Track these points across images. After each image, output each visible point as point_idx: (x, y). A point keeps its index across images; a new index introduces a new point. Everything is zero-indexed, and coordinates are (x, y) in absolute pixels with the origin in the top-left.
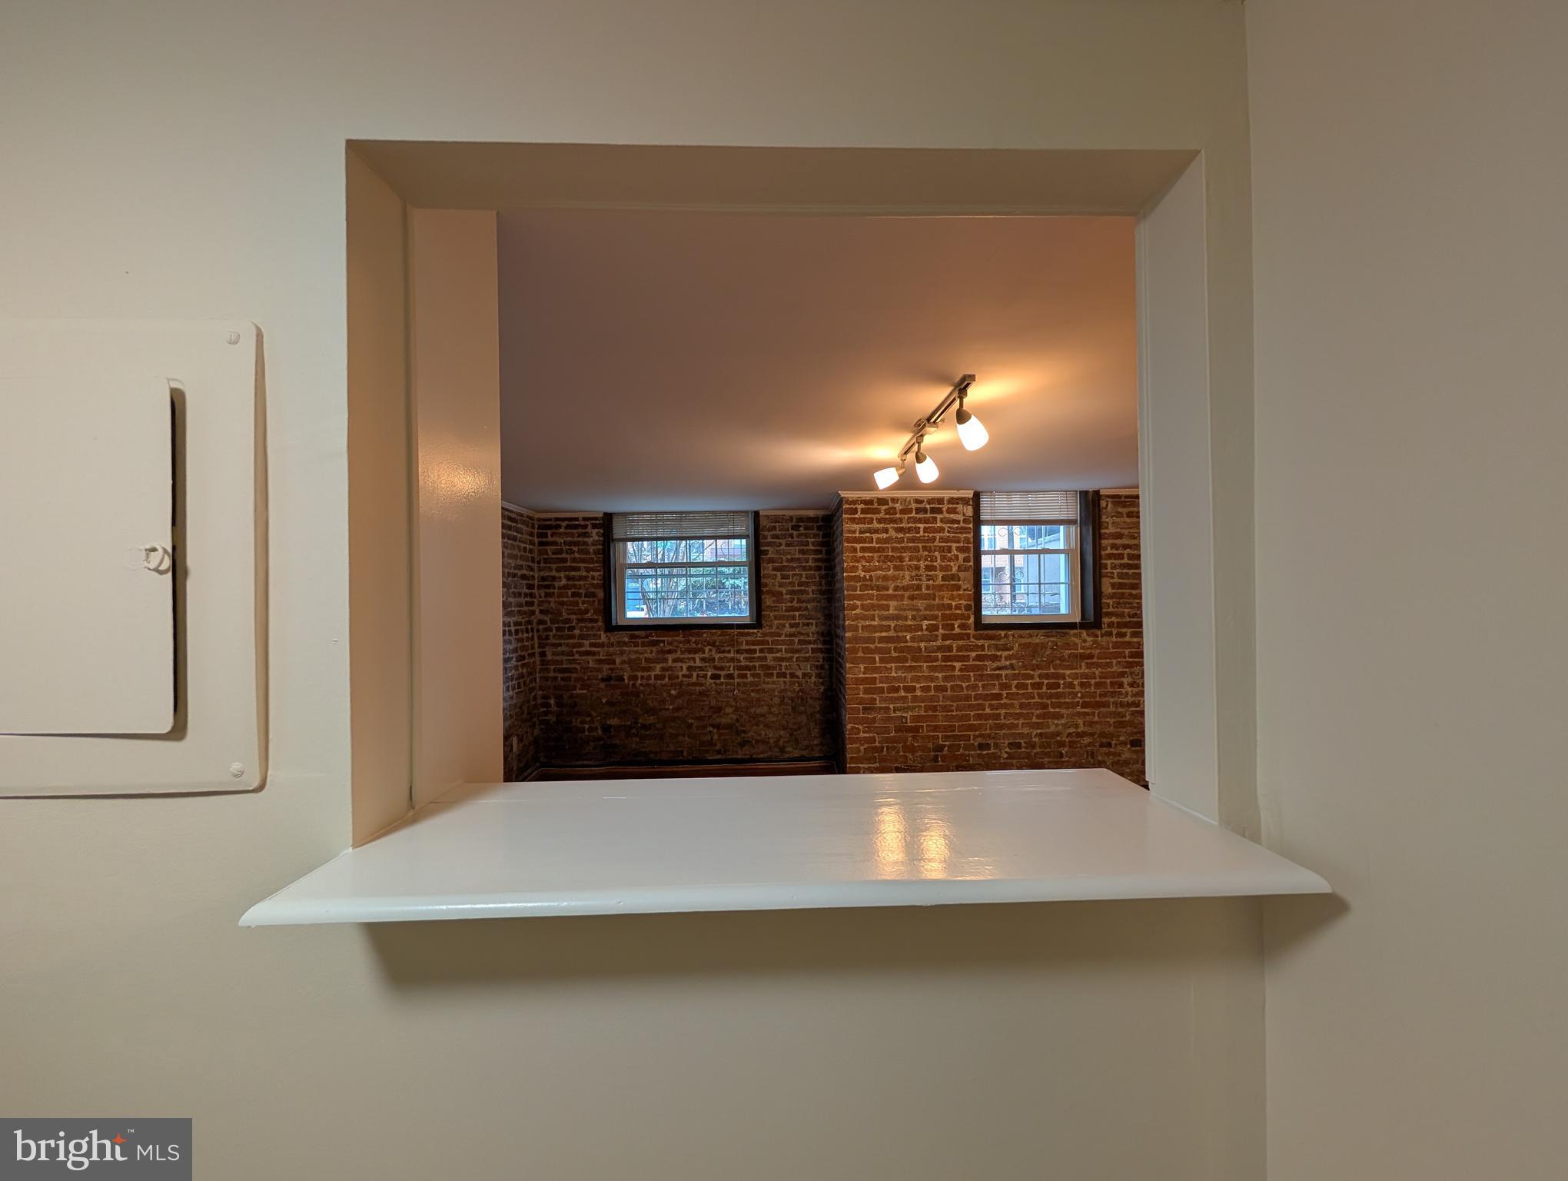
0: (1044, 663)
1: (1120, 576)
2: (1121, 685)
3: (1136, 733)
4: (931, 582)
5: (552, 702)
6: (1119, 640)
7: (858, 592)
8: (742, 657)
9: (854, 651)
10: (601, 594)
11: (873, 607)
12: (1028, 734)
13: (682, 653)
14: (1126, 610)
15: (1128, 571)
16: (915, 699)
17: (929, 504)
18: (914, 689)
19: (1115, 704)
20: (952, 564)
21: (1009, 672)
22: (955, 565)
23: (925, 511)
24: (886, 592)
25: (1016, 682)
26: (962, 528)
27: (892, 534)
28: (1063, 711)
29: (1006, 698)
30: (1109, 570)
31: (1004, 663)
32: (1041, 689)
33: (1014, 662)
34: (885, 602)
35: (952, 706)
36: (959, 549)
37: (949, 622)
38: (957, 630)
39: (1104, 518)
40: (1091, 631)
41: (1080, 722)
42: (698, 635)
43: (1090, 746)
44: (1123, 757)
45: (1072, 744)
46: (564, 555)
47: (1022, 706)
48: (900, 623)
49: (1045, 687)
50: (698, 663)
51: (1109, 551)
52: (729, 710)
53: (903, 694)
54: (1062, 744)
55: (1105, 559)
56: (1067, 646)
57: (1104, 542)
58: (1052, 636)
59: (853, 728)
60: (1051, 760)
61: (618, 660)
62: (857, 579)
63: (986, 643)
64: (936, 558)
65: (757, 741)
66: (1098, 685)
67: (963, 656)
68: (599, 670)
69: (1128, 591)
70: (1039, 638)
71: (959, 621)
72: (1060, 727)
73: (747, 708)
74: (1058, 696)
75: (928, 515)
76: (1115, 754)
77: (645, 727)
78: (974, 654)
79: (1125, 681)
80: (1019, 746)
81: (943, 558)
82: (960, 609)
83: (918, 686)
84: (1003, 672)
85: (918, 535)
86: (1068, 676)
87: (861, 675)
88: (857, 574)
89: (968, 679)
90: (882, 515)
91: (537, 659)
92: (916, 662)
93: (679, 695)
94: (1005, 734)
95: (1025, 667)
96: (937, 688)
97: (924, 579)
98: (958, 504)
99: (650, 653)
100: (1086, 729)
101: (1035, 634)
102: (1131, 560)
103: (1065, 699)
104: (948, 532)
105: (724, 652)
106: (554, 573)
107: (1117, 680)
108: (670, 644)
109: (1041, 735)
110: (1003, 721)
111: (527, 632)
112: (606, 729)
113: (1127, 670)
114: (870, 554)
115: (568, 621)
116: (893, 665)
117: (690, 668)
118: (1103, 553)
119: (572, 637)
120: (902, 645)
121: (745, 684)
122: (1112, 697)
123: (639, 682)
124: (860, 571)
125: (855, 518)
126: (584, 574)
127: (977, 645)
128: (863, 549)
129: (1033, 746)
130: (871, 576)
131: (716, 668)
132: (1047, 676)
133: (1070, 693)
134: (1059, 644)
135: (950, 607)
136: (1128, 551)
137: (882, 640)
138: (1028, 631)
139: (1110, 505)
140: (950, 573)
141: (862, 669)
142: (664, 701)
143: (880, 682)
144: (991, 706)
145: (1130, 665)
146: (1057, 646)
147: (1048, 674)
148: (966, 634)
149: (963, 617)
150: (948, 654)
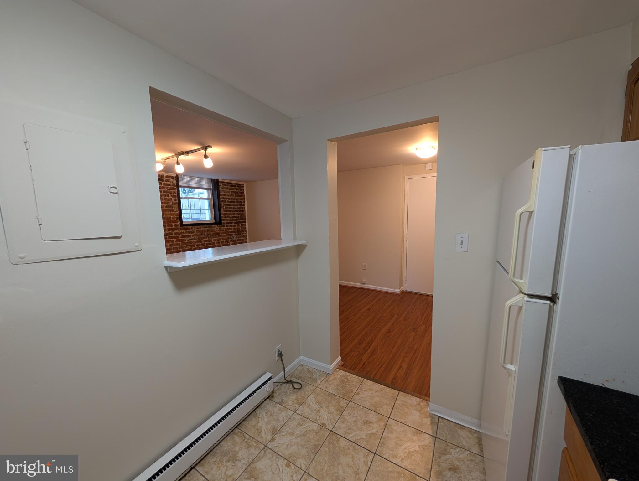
0: (205, 237)
1: (226, 208)
2: (228, 242)
6: (227, 228)
14: (228, 219)
20: (169, 201)
21: (194, 241)
22: (171, 202)
25: (196, 244)
26: (172, 188)
30: (223, 206)
31: (192, 238)
32: (205, 245)
33: (195, 237)
36: (171, 196)
37: (170, 224)
38: (174, 227)
39: (220, 189)
40: (219, 225)
51: (222, 200)
55: (221, 202)
56: (212, 231)
57: (221, 197)
58: (207, 228)
63: (185, 231)
66: (222, 242)
67: (177, 236)
69: (228, 212)
70: (203, 228)
71: (174, 223)
78: (181, 235)
79: (229, 240)
81: (166, 199)
82: (174, 219)
84: (192, 241)
86: (213, 240)
89: (179, 244)
95: (199, 238)
98: (170, 178)
104: (167, 189)
107: (227, 240)
113: (229, 237)
118: (220, 200)
127: (182, 232)
132: (206, 241)
135: (170, 218)
138: (199, 226)
139: (222, 185)
140: (169, 205)
145: (230, 235)
146: (209, 231)
147: (207, 240)
148: (177, 228)
149: (175, 222)
150: (171, 236)
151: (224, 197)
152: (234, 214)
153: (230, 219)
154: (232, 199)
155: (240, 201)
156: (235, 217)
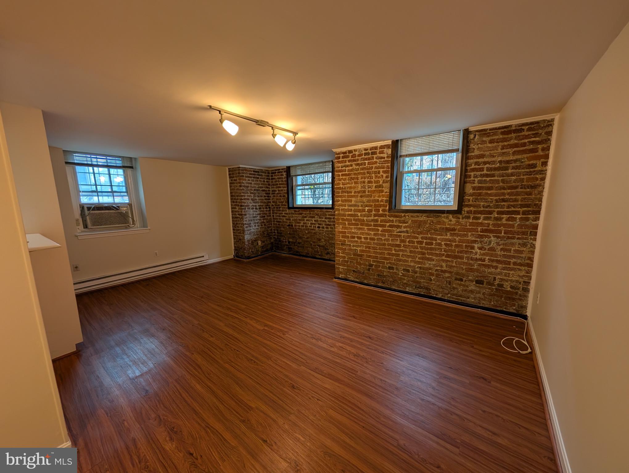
0: (425, 231)
1: (480, 182)
2: (473, 248)
3: (481, 277)
4: (370, 189)
5: (276, 232)
6: (474, 221)
7: (340, 194)
8: (327, 220)
9: (338, 219)
10: (286, 196)
11: (346, 201)
12: (413, 266)
13: (309, 218)
14: (482, 203)
15: (486, 179)
16: (361, 242)
17: (371, 150)
18: (360, 238)
19: (468, 258)
21: (406, 234)
22: (381, 180)
23: (368, 154)
24: (351, 194)
25: (408, 240)
26: (386, 161)
27: (354, 167)
28: (434, 258)
29: (403, 247)
30: (472, 179)
31: (403, 229)
32: (422, 244)
33: (408, 229)
34: (350, 199)
35: (377, 247)
36: (384, 172)
37: (377, 208)
38: (381, 212)
39: (472, 146)
40: (455, 215)
41: (444, 265)
42: (314, 211)
43: (448, 278)
44: (470, 288)
45: (437, 276)
46: (277, 183)
47: (411, 252)
48: (356, 208)
49: (424, 244)
50: (314, 222)
51: (473, 166)
52: (323, 240)
53: (356, 239)
54: (432, 274)
55: (470, 172)
56: (439, 223)
57: (470, 161)
58: (431, 217)
59: (338, 251)
60: (425, 281)
61: (291, 219)
62: (340, 188)
63: (395, 219)
64: (373, 177)
65: (332, 253)
66: (457, 246)
67: (383, 225)
68: (287, 222)
69: (485, 191)
70: (423, 218)
71: (382, 208)
72: (432, 266)
73: (329, 240)
74: (431, 249)
75: (370, 156)
76: (464, 286)
77: (299, 243)
78: (388, 224)
79: (476, 246)
80: (408, 271)
81: (376, 177)
82: (383, 202)
83: (363, 237)
84: (402, 234)
85: (365, 167)
86: (438, 239)
87: (341, 230)
88: (340, 186)
89: (385, 236)
90: (350, 158)
91: (272, 217)
92: (362, 226)
93: (309, 233)
94: (401, 264)
95: (414, 232)
96: (371, 239)
97: (367, 187)
98: (384, 148)
99: (300, 217)
100: (447, 269)
101: (420, 216)
102: (489, 171)
103: (436, 251)
104: (379, 163)
105: (321, 218)
106: (275, 189)
107: (470, 244)
108: (305, 214)
109: (420, 268)
110: (401, 258)
111: (266, 208)
112: (289, 242)
113: (478, 239)
114: (345, 177)
115: (279, 205)
116: (353, 227)
117: (311, 224)
118: (469, 168)
119: (280, 211)
120: (357, 218)
121: (328, 231)
122: (466, 254)
123: (297, 227)
124: (341, 185)
125: (339, 161)
126: (282, 189)
127: (390, 220)
128: (342, 175)
129: (416, 273)
130: (345, 187)
131: (319, 224)
133: (438, 249)
134: (434, 221)
135: (378, 201)
136: (488, 165)
137: (349, 215)
138: (416, 214)
139: (477, 137)
140: (379, 184)
141: (341, 228)
142: (303, 235)
143: (348, 234)
144: (395, 250)
145: (481, 237)
146: (433, 223)
147: (426, 237)
148: (384, 214)
149: (384, 206)
150: (376, 223)
151: (478, 160)
152: (504, 194)
153: (486, 204)
154: (500, 162)
155: (527, 163)
156: (504, 200)
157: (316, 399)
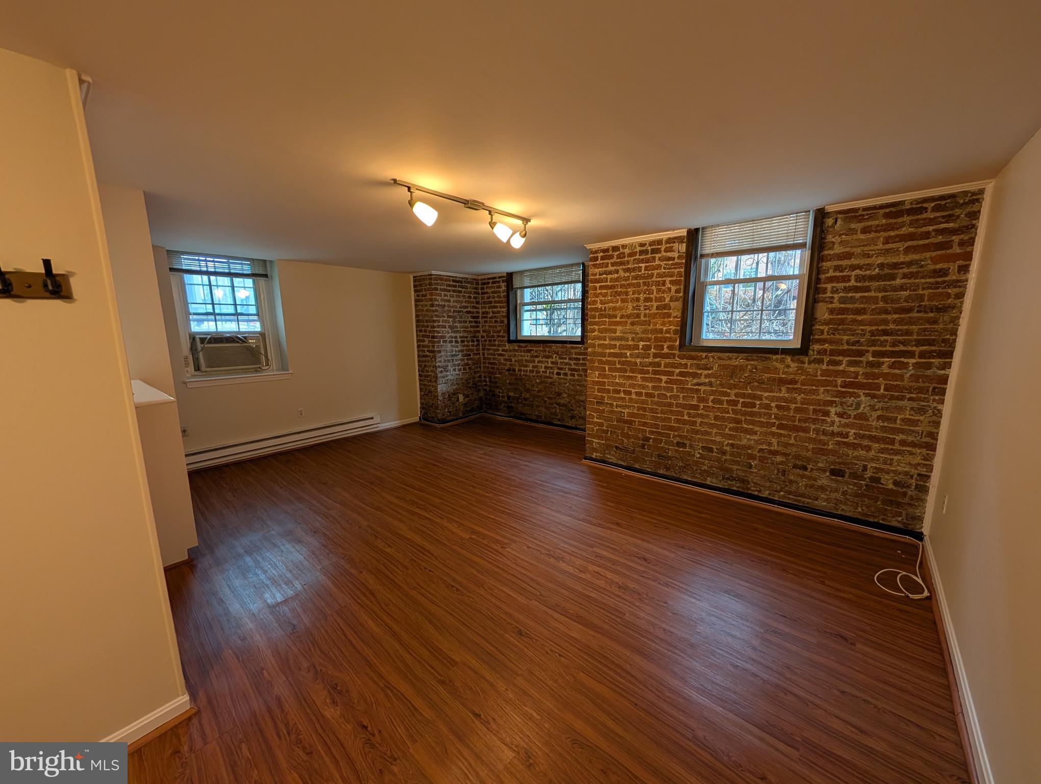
0: (741, 384)
1: (842, 300)
2: (827, 414)
3: (840, 463)
4: (647, 311)
5: (488, 380)
6: (830, 367)
7: (597, 320)
8: (572, 362)
9: (592, 361)
10: (506, 322)
11: (606, 330)
12: (720, 442)
13: (542, 358)
14: (846, 338)
15: (854, 294)
16: (631, 400)
17: (651, 246)
18: (630, 393)
19: (817, 431)
20: (665, 295)
21: (708, 388)
22: (668, 296)
23: (646, 252)
24: (615, 320)
25: (712, 397)
26: (676, 264)
27: (622, 273)
28: (757, 429)
29: (702, 409)
30: (829, 294)
31: (703, 380)
32: (737, 406)
33: (713, 380)
34: (614, 327)
35: (658, 409)
36: (672, 282)
37: (660, 343)
38: (666, 350)
39: (830, 238)
40: (797, 357)
41: (774, 441)
42: (551, 347)
43: (781, 465)
44: (820, 483)
45: (762, 459)
46: (491, 300)
47: (716, 418)
48: (623, 343)
49: (740, 405)
50: (550, 365)
51: (831, 273)
52: (564, 395)
53: (622, 395)
54: (753, 457)
55: (825, 283)
56: (767, 370)
57: (826, 265)
58: (753, 360)
59: (590, 414)
60: (739, 467)
61: (513, 360)
62: (596, 309)
63: (689, 362)
64: (653, 291)
65: (580, 417)
66: (797, 410)
67: (669, 371)
68: (505, 365)
69: (851, 316)
70: (738, 361)
71: (668, 343)
72: (752, 442)
73: (575, 395)
74: (752, 414)
75: (649, 256)
76: (809, 478)
77: (525, 399)
78: (678, 371)
79: (833, 410)
80: (711, 450)
81: (659, 291)
82: (669, 333)
83: (633, 391)
84: (702, 388)
85: (640, 273)
86: (765, 397)
87: (596, 379)
88: (597, 306)
89: (672, 390)
90: (615, 260)
91: (482, 356)
92: (633, 373)
93: (541, 383)
94: (699, 438)
95: (722, 385)
96: (647, 395)
97: (642, 309)
98: (674, 242)
99: (527, 356)
100: (780, 448)
101: (734, 357)
102: (860, 281)
103: (760, 417)
104: (665, 268)
105: (563, 358)
106: (487, 310)
107: (822, 408)
108: (536, 352)
109: (732, 445)
110: (699, 428)
111: (473, 341)
112: (509, 397)
113: (837, 399)
114: (605, 291)
115: (493, 336)
116: (617, 374)
117: (546, 367)
118: (823, 276)
119: (495, 345)
120: (624, 359)
121: (574, 380)
122: (814, 424)
123: (522, 373)
124: (599, 304)
125: (596, 264)
126: (499, 310)
127: (681, 364)
128: (601, 288)
129: (724, 453)
130: (605, 307)
131: (559, 368)
132: (744, 396)
133: (765, 414)
134: (758, 367)
135: (661, 331)
136: (858, 272)
137: (611, 355)
138: (727, 354)
139: (839, 222)
140: (663, 303)
141: (597, 375)
142: (533, 386)
143: (608, 385)
144: (689, 414)
145: (842, 395)
146: (756, 369)
147: (744, 393)
148: (671, 354)
149: (670, 339)
150: (658, 369)
151: (840, 263)
152: (886, 322)
153: (853, 339)
154: (882, 266)
155: (932, 267)
156: (886, 333)
157: (557, 655)
